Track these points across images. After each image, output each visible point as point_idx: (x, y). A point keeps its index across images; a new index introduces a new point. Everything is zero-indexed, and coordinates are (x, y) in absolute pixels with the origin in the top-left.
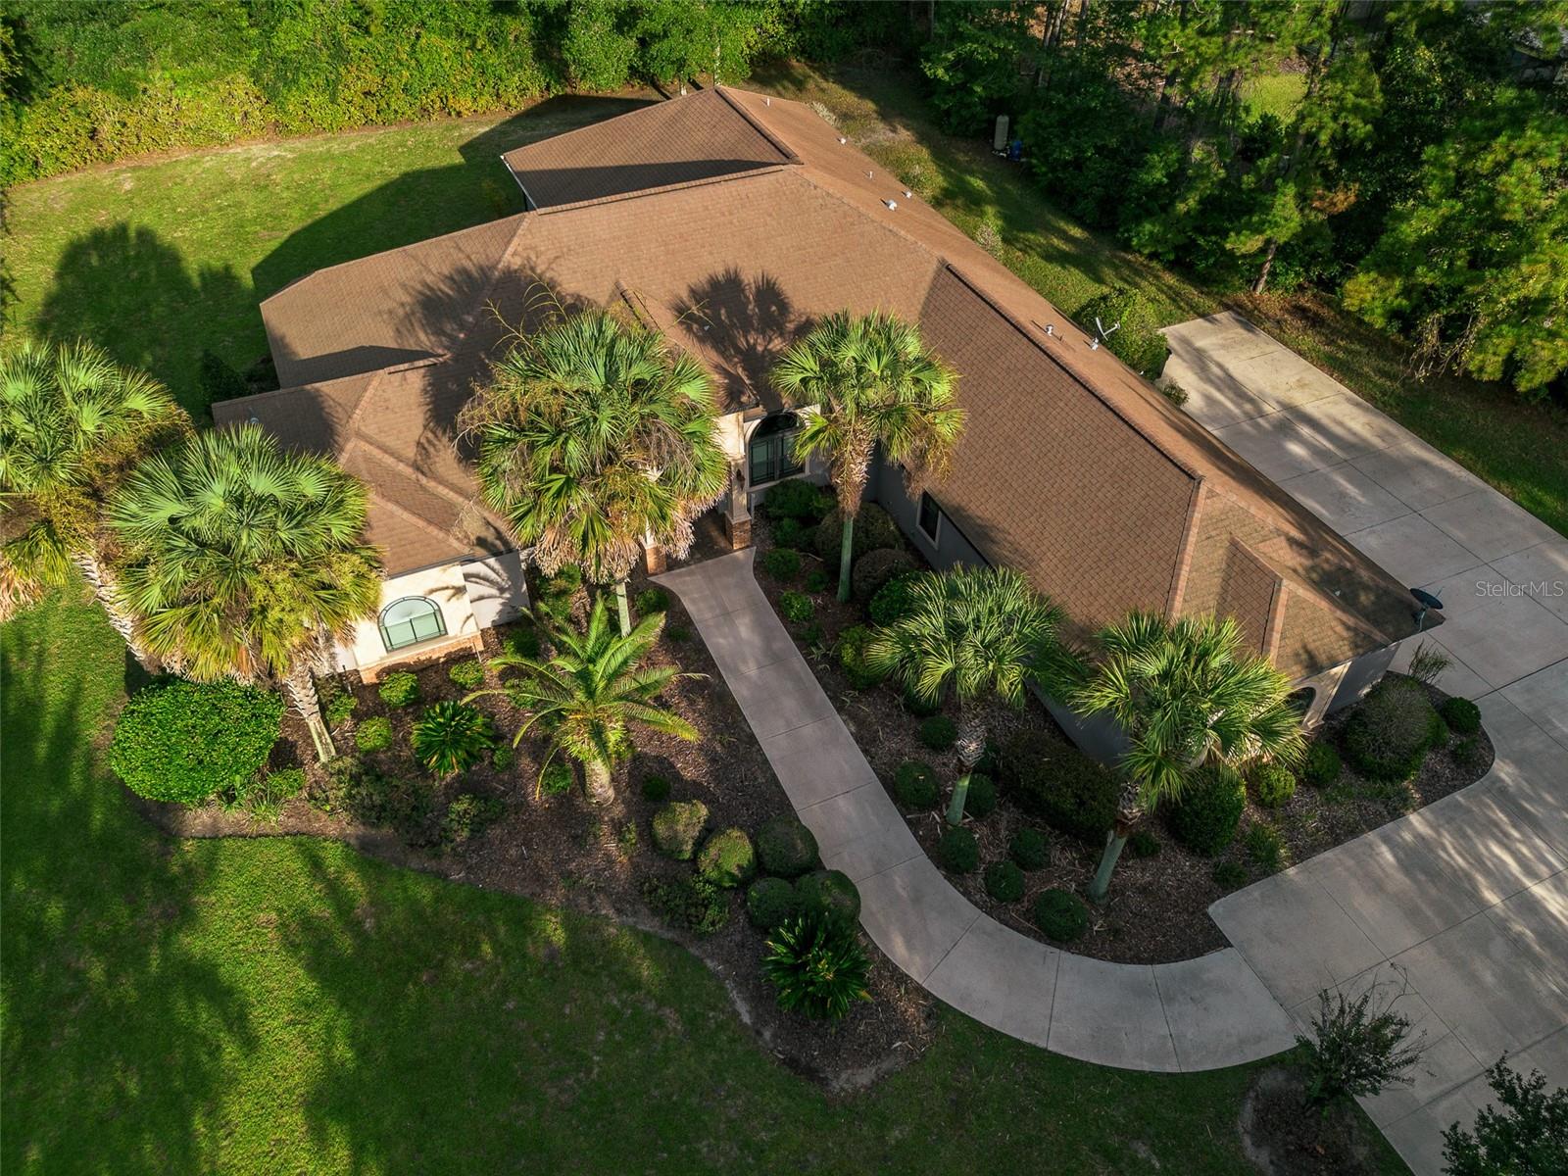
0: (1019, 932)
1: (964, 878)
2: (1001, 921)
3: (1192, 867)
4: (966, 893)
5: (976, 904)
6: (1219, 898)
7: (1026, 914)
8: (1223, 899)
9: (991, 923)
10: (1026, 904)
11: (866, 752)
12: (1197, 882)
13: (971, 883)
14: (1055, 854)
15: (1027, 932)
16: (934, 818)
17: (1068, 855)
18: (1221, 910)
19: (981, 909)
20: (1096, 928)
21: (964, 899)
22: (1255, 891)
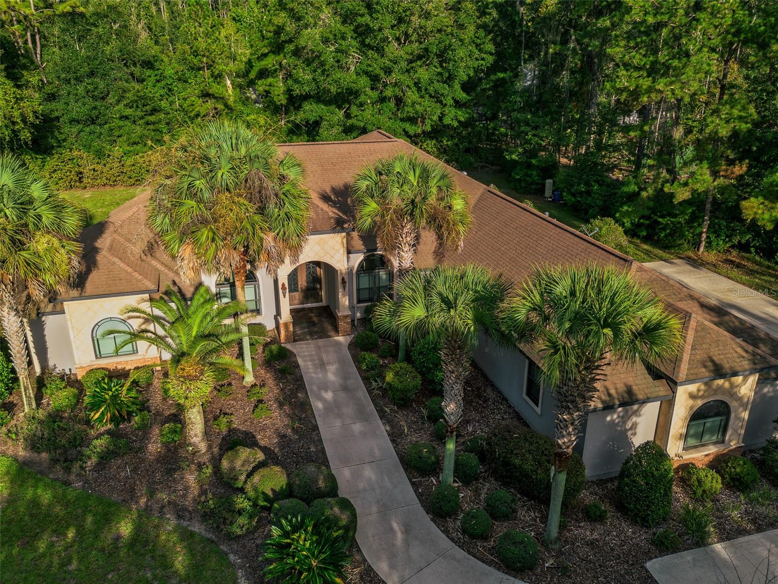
0: (483, 561)
1: (447, 522)
2: (469, 553)
3: (633, 533)
4: (446, 532)
5: (452, 540)
6: (656, 557)
7: (491, 551)
8: (659, 559)
9: (460, 553)
10: (492, 543)
11: (393, 441)
12: (637, 544)
13: (451, 525)
14: (521, 513)
15: (490, 563)
16: (432, 481)
17: (532, 514)
18: (657, 566)
19: (455, 543)
20: (547, 565)
21: (444, 536)
22: (688, 556)
